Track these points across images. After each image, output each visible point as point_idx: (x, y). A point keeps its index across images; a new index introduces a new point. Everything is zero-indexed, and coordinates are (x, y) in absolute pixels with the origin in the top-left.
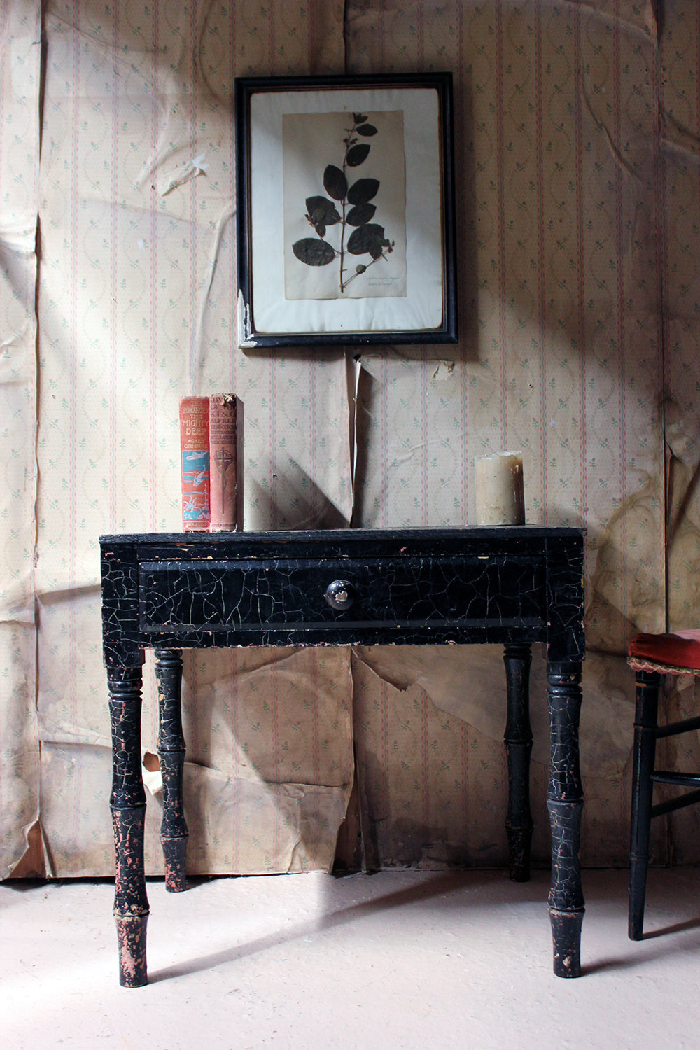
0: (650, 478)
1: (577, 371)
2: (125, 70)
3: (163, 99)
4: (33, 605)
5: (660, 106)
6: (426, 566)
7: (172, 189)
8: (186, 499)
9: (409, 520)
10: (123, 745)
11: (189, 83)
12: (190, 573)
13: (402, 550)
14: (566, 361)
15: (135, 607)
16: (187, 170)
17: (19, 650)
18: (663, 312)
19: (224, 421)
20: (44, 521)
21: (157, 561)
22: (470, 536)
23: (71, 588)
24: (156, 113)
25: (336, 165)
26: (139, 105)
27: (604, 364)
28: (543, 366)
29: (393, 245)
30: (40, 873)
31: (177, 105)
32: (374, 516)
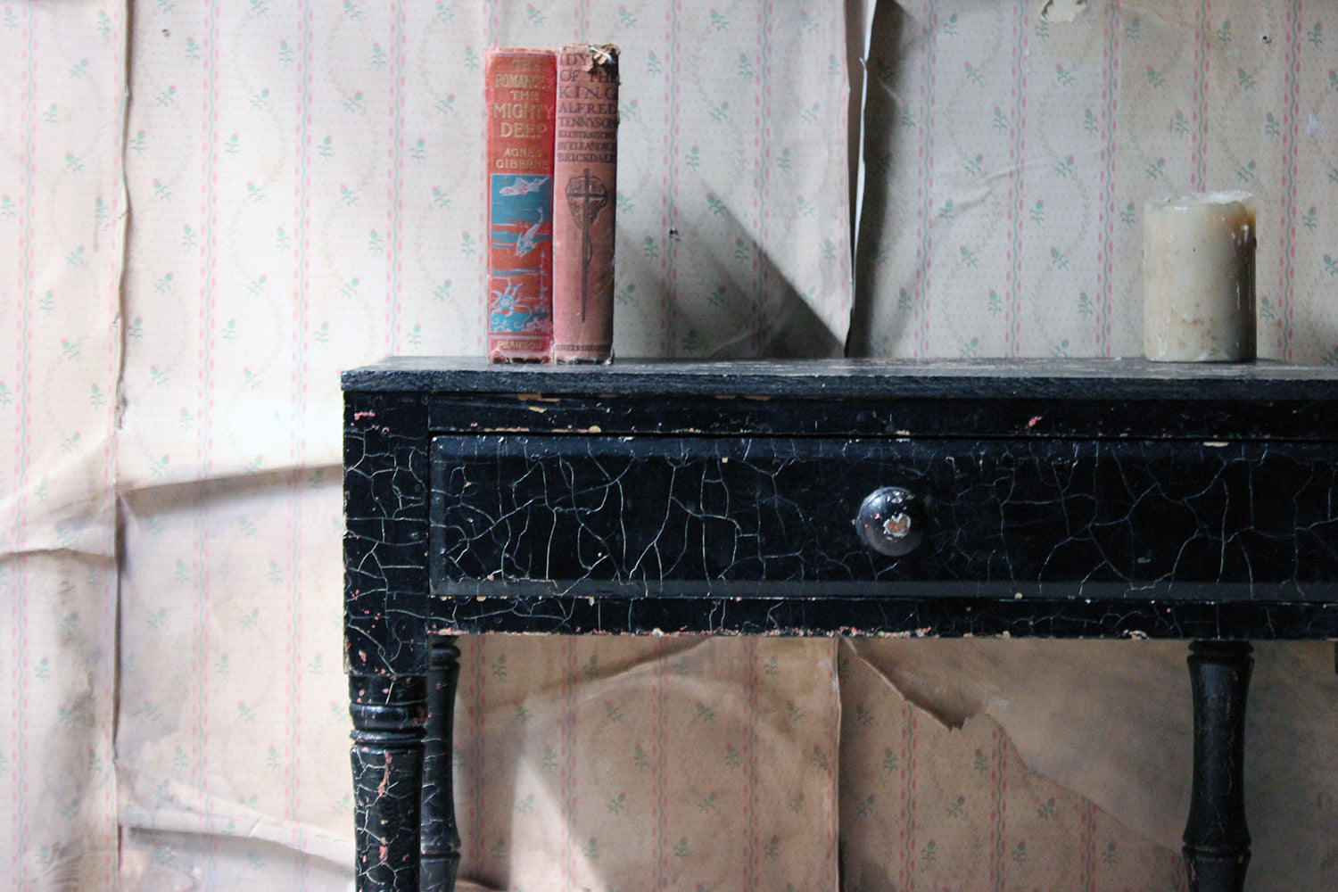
4: (112, 515)
6: (1086, 460)
8: (497, 286)
9: (975, 341)
10: (383, 850)
12: (550, 461)
13: (1032, 423)
15: (422, 537)
17: (75, 616)
19: (590, 108)
20: (139, 320)
21: (474, 433)
22: (1187, 394)
23: (203, 477)
32: (898, 332)
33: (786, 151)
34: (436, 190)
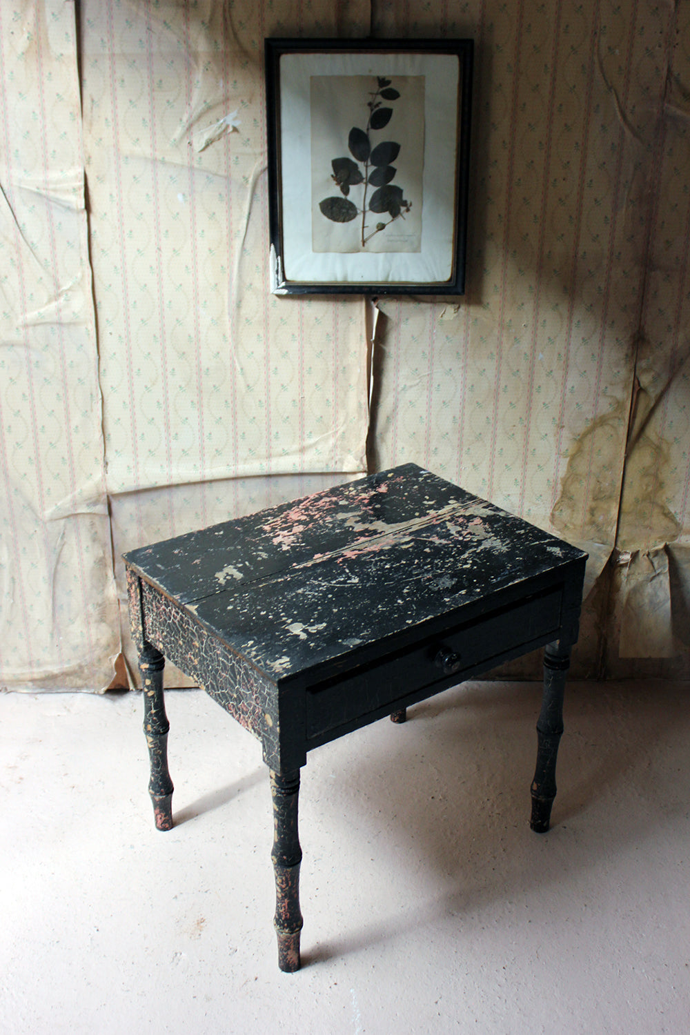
0: (618, 402)
1: (566, 314)
2: (158, 27)
3: (195, 56)
4: (106, 501)
5: (669, 70)
7: (207, 145)
11: (220, 39)
14: (557, 305)
16: (220, 127)
17: (96, 532)
18: (647, 263)
20: (109, 435)
23: (138, 488)
24: (189, 69)
25: (361, 128)
26: (172, 62)
27: (590, 308)
28: (537, 307)
29: (411, 205)
30: (124, 685)
31: (210, 63)
32: (386, 430)
33: (344, 368)
34: (214, 386)
